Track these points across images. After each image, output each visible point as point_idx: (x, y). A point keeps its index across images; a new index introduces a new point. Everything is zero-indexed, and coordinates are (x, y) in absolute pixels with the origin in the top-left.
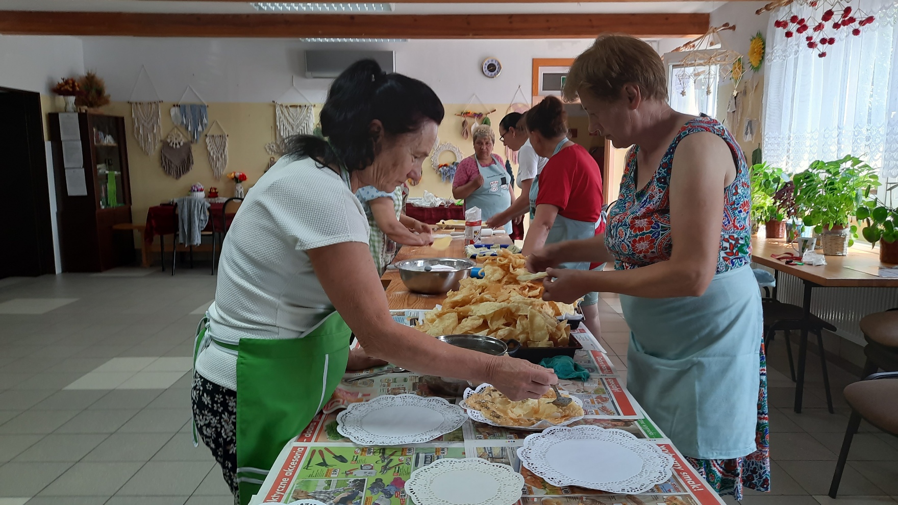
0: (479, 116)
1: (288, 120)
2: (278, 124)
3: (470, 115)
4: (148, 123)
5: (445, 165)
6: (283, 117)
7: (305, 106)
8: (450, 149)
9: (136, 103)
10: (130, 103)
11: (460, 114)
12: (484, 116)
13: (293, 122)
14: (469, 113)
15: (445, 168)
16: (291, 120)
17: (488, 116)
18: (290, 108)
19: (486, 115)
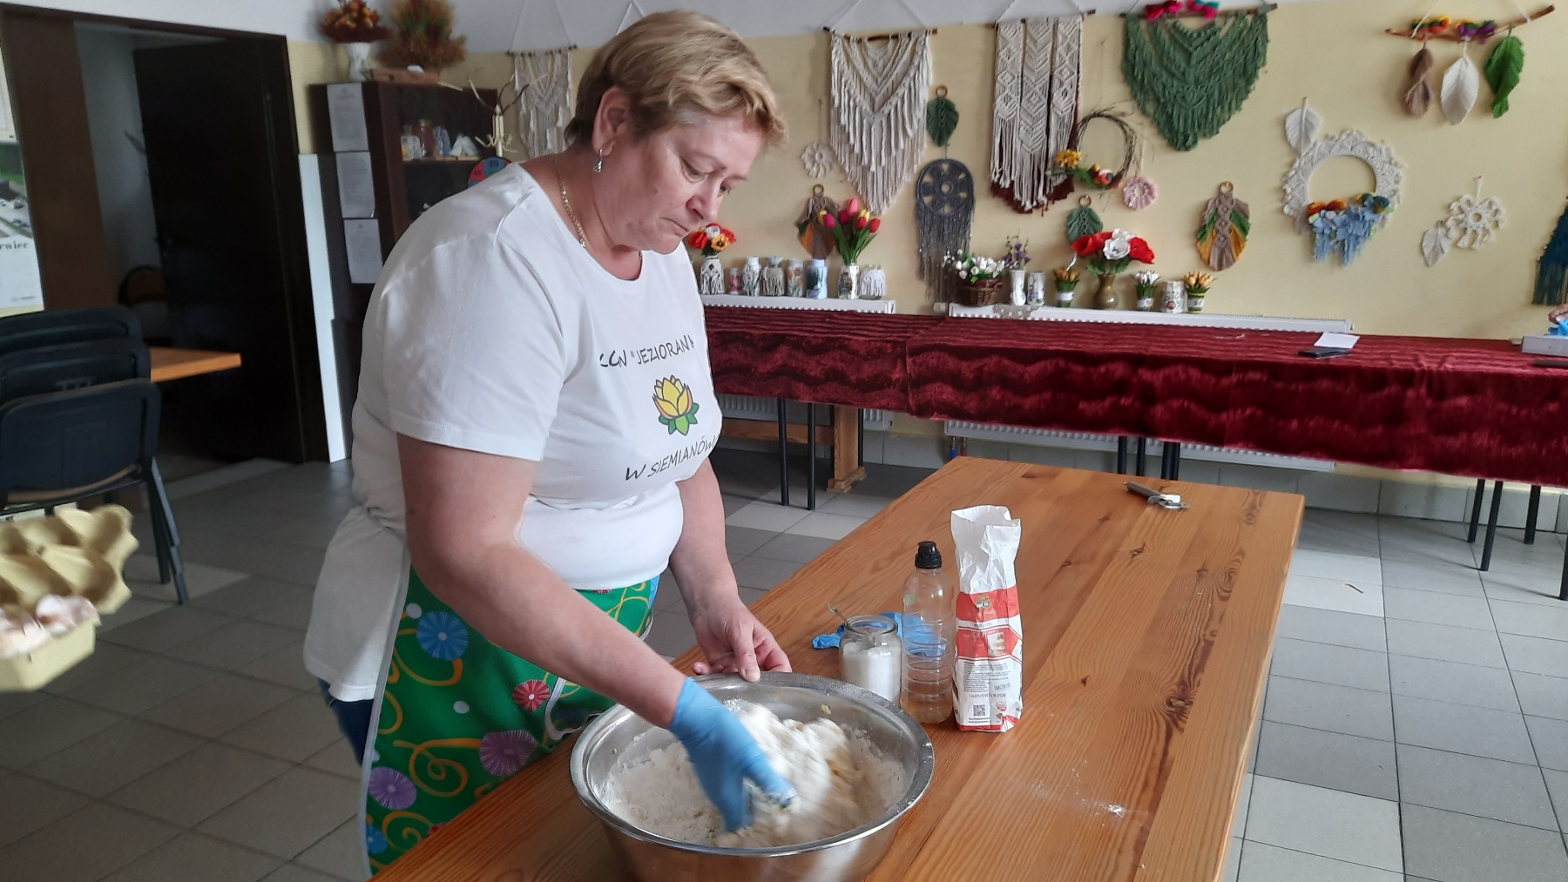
0: (1483, 31)
1: (861, 80)
2: (835, 92)
3: (1446, 31)
4: (547, 105)
5: (1334, 206)
6: (848, 72)
7: (909, 35)
8: (1353, 153)
9: (522, 55)
10: (511, 55)
11: (1405, 28)
12: (1501, 33)
13: (874, 86)
14: (1442, 24)
15: (1331, 215)
16: (868, 80)
17: (1518, 32)
18: (869, 45)
19: (1510, 28)
